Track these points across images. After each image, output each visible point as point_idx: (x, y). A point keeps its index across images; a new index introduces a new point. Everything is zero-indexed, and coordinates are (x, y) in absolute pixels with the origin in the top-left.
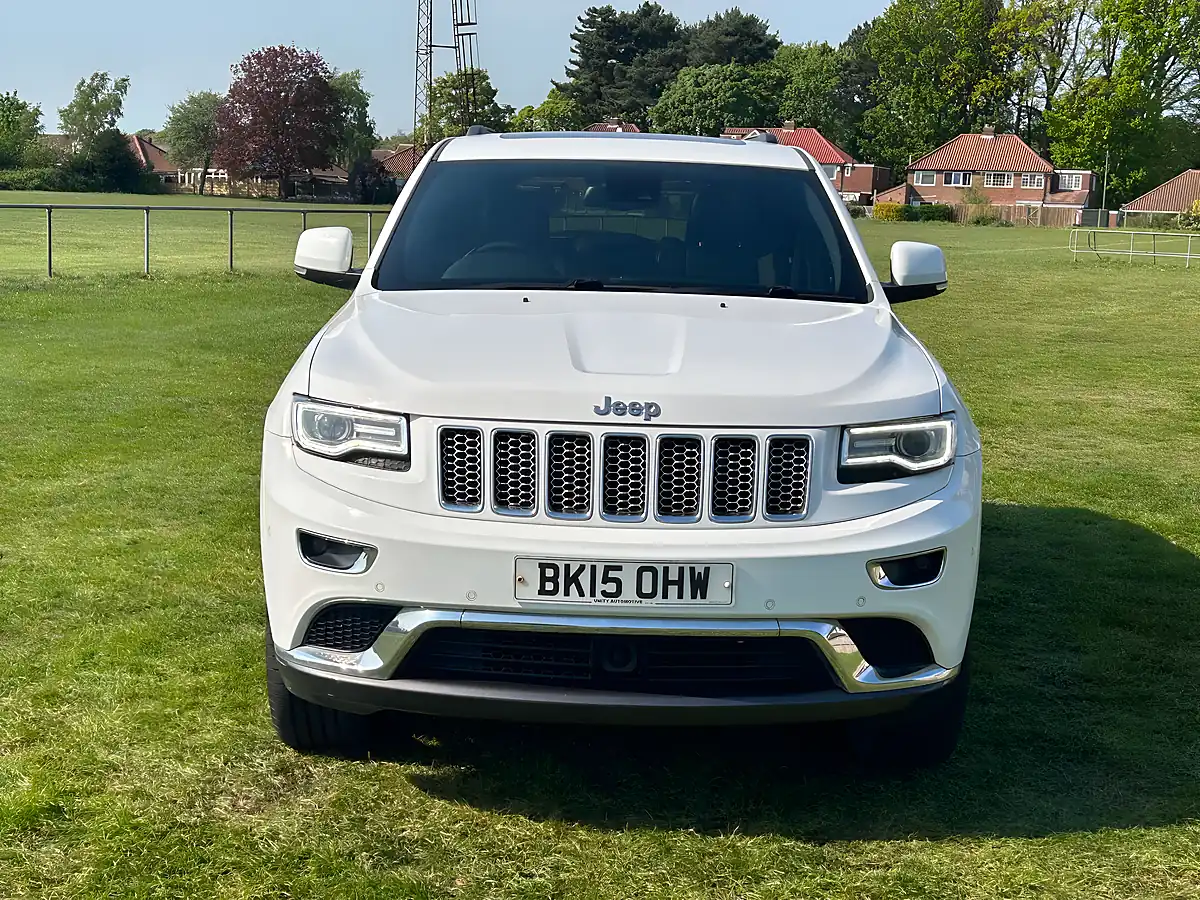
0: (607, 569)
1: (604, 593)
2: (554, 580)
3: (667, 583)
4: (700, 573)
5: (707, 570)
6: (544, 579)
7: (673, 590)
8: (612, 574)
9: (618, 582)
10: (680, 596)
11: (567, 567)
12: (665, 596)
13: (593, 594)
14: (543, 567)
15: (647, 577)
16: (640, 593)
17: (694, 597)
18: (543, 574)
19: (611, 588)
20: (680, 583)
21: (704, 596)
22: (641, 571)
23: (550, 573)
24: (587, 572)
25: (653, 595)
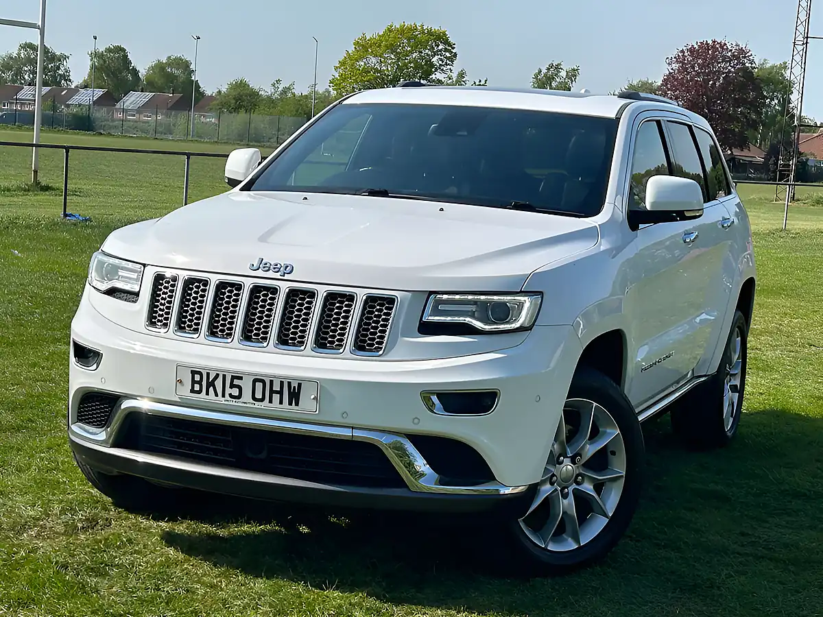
0: (233, 378)
1: (231, 395)
2: (200, 383)
3: (272, 392)
4: (294, 387)
5: (300, 385)
6: (194, 382)
7: (276, 397)
8: (236, 382)
9: (240, 388)
10: (281, 403)
11: (208, 374)
12: (271, 401)
13: (223, 396)
14: (193, 373)
15: (259, 386)
16: (254, 398)
17: (290, 404)
18: (193, 378)
19: (235, 392)
20: (281, 393)
21: (297, 404)
22: (255, 381)
23: (197, 378)
24: (220, 379)
25: (262, 400)
